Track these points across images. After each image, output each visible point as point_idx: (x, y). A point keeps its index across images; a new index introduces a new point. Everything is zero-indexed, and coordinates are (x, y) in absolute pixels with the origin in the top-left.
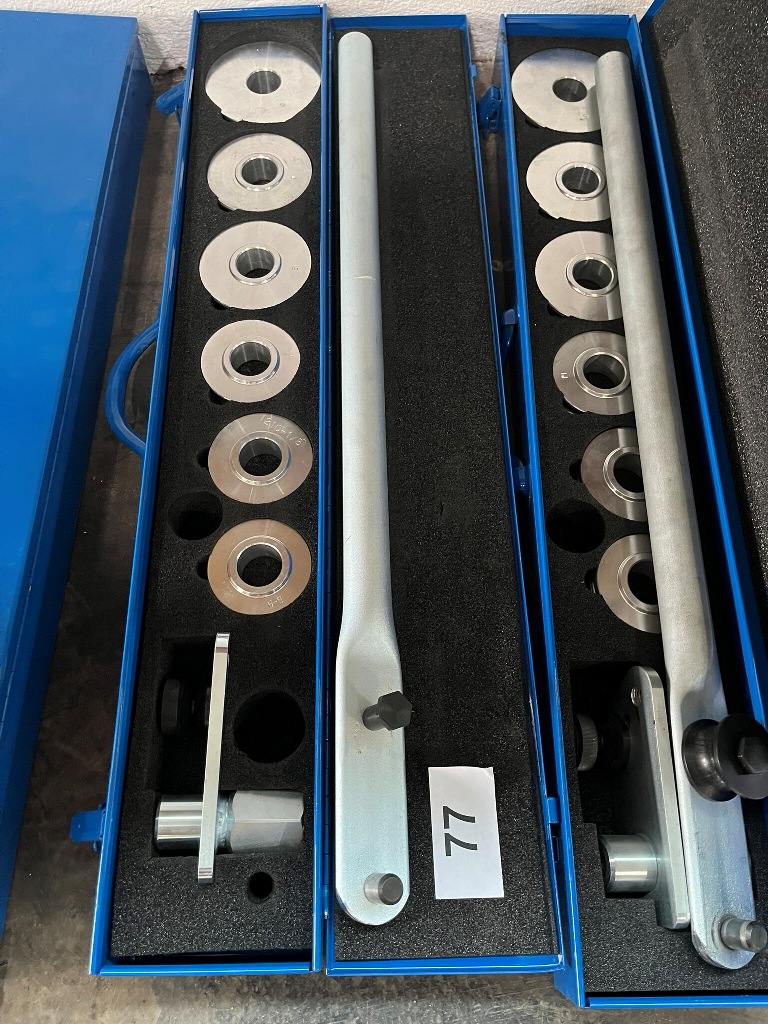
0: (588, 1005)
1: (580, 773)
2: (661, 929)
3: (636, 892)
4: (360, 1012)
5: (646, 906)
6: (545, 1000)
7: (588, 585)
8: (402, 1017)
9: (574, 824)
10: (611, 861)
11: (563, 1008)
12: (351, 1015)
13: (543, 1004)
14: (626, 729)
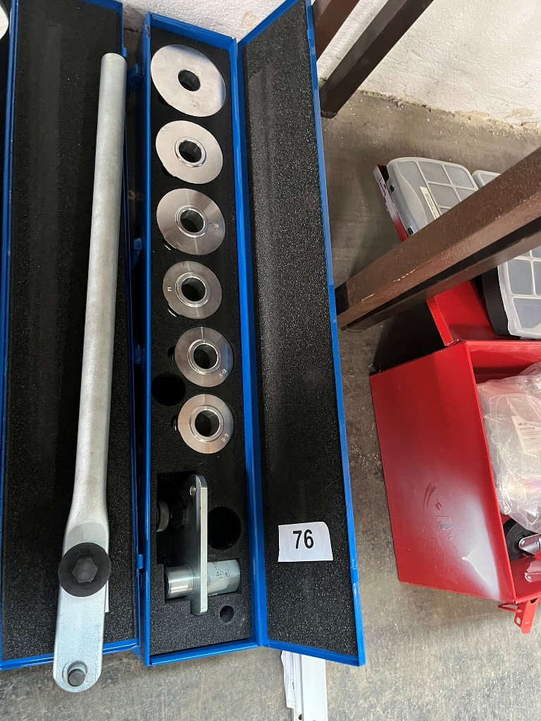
0: (151, 663)
1: (157, 533)
2: (192, 616)
3: (181, 597)
4: (14, 681)
5: (186, 605)
6: (126, 658)
7: (172, 425)
8: (41, 680)
9: (152, 565)
10: (169, 582)
11: (136, 660)
12: (9, 684)
13: (125, 660)
14: (185, 507)
